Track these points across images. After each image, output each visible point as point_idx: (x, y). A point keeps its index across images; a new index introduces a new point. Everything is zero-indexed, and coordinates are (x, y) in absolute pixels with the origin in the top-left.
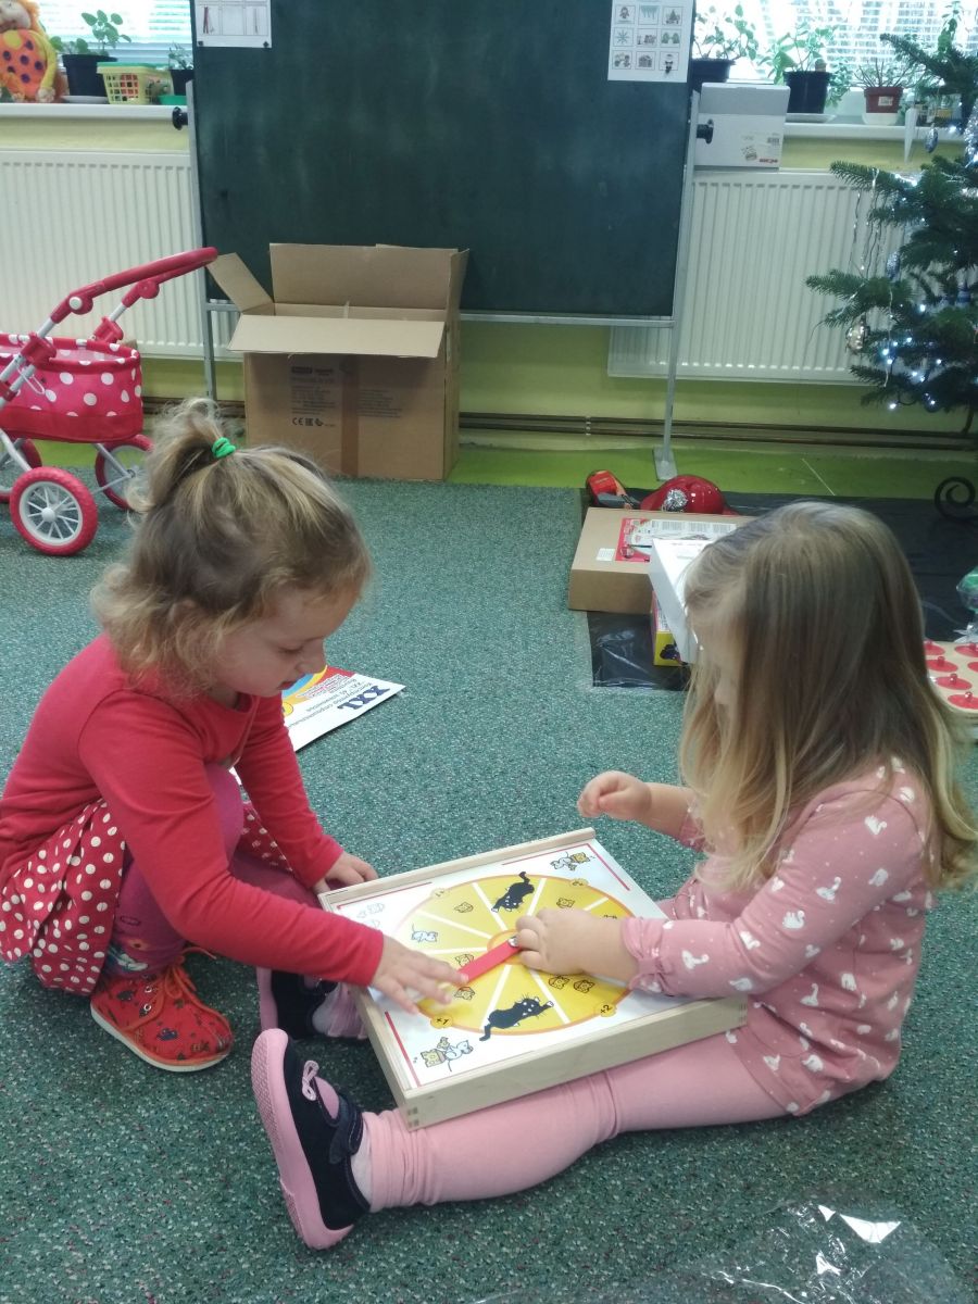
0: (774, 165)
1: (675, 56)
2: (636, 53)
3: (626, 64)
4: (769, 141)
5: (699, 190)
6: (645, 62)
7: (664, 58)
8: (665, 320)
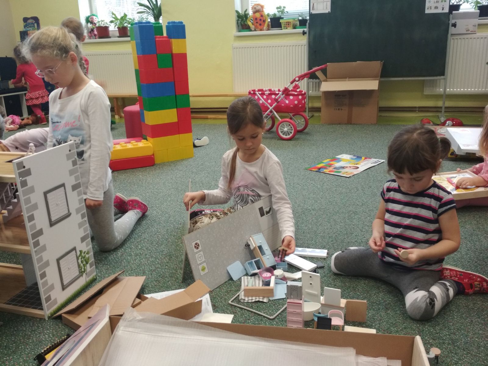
0: (475, 32)
1: (445, 5)
2: (433, 5)
3: (431, 9)
4: (473, 26)
5: (452, 41)
6: (436, 8)
7: (442, 6)
8: (442, 77)
